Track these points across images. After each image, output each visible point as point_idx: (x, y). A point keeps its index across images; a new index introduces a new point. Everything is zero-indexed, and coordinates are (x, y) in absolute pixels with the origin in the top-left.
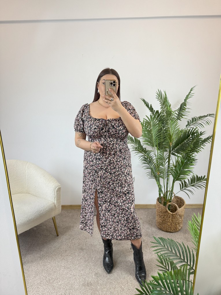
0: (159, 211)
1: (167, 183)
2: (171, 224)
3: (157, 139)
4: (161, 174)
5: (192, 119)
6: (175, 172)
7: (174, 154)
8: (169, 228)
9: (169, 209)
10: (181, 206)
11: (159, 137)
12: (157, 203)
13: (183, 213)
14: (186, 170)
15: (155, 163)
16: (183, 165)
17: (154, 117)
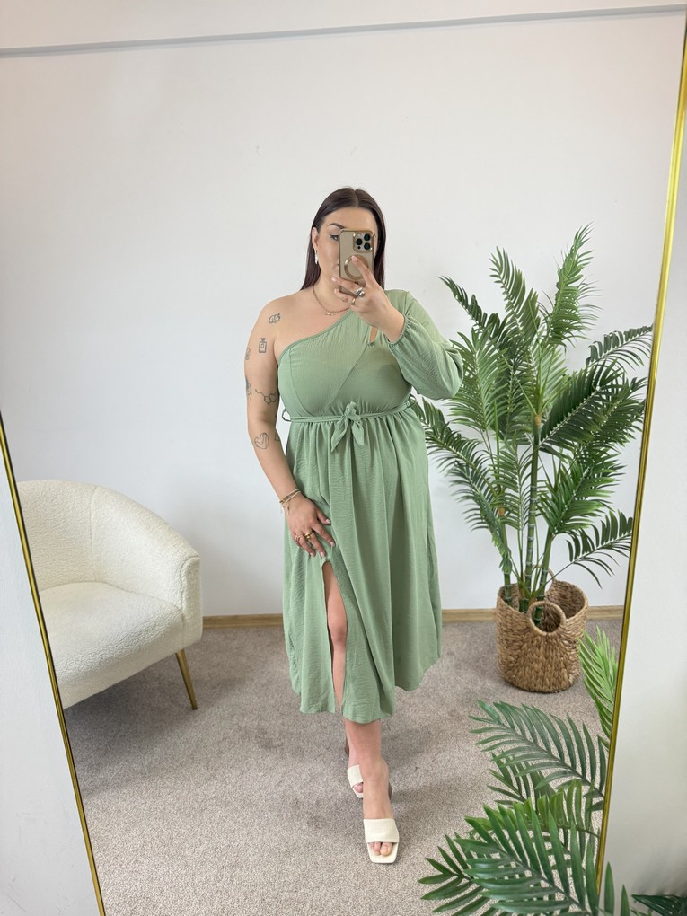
1: (530, 542)
2: (544, 667)
3: (496, 406)
4: (512, 515)
5: (606, 339)
6: (554, 505)
7: (550, 447)
8: (537, 679)
9: (536, 623)
10: (573, 610)
11: (500, 397)
12: (498, 606)
13: (579, 634)
14: (589, 498)
15: (490, 481)
16: (577, 484)
17: (485, 335)
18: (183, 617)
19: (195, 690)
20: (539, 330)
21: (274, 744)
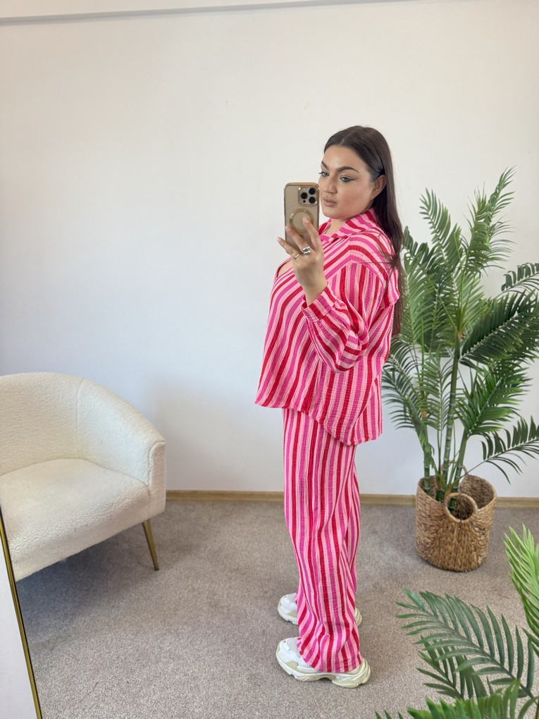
0: (423, 515)
1: (448, 441)
2: (456, 550)
3: (423, 322)
4: (432, 417)
5: (520, 270)
6: (470, 410)
7: (469, 361)
8: (450, 559)
9: (450, 509)
10: (483, 501)
11: (426, 315)
12: (418, 494)
13: (489, 522)
14: (500, 405)
15: (414, 387)
16: (490, 393)
17: (416, 262)
18: (149, 492)
19: (157, 553)
20: (462, 259)
21: (223, 605)
